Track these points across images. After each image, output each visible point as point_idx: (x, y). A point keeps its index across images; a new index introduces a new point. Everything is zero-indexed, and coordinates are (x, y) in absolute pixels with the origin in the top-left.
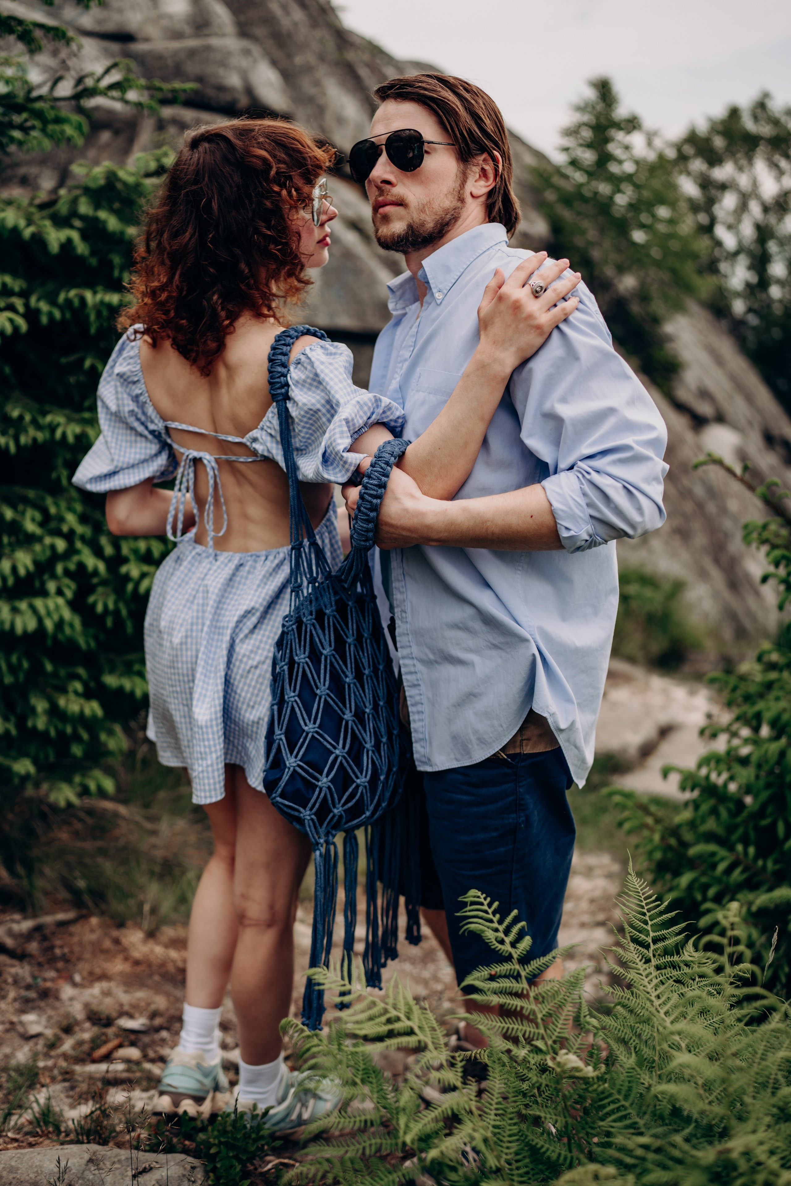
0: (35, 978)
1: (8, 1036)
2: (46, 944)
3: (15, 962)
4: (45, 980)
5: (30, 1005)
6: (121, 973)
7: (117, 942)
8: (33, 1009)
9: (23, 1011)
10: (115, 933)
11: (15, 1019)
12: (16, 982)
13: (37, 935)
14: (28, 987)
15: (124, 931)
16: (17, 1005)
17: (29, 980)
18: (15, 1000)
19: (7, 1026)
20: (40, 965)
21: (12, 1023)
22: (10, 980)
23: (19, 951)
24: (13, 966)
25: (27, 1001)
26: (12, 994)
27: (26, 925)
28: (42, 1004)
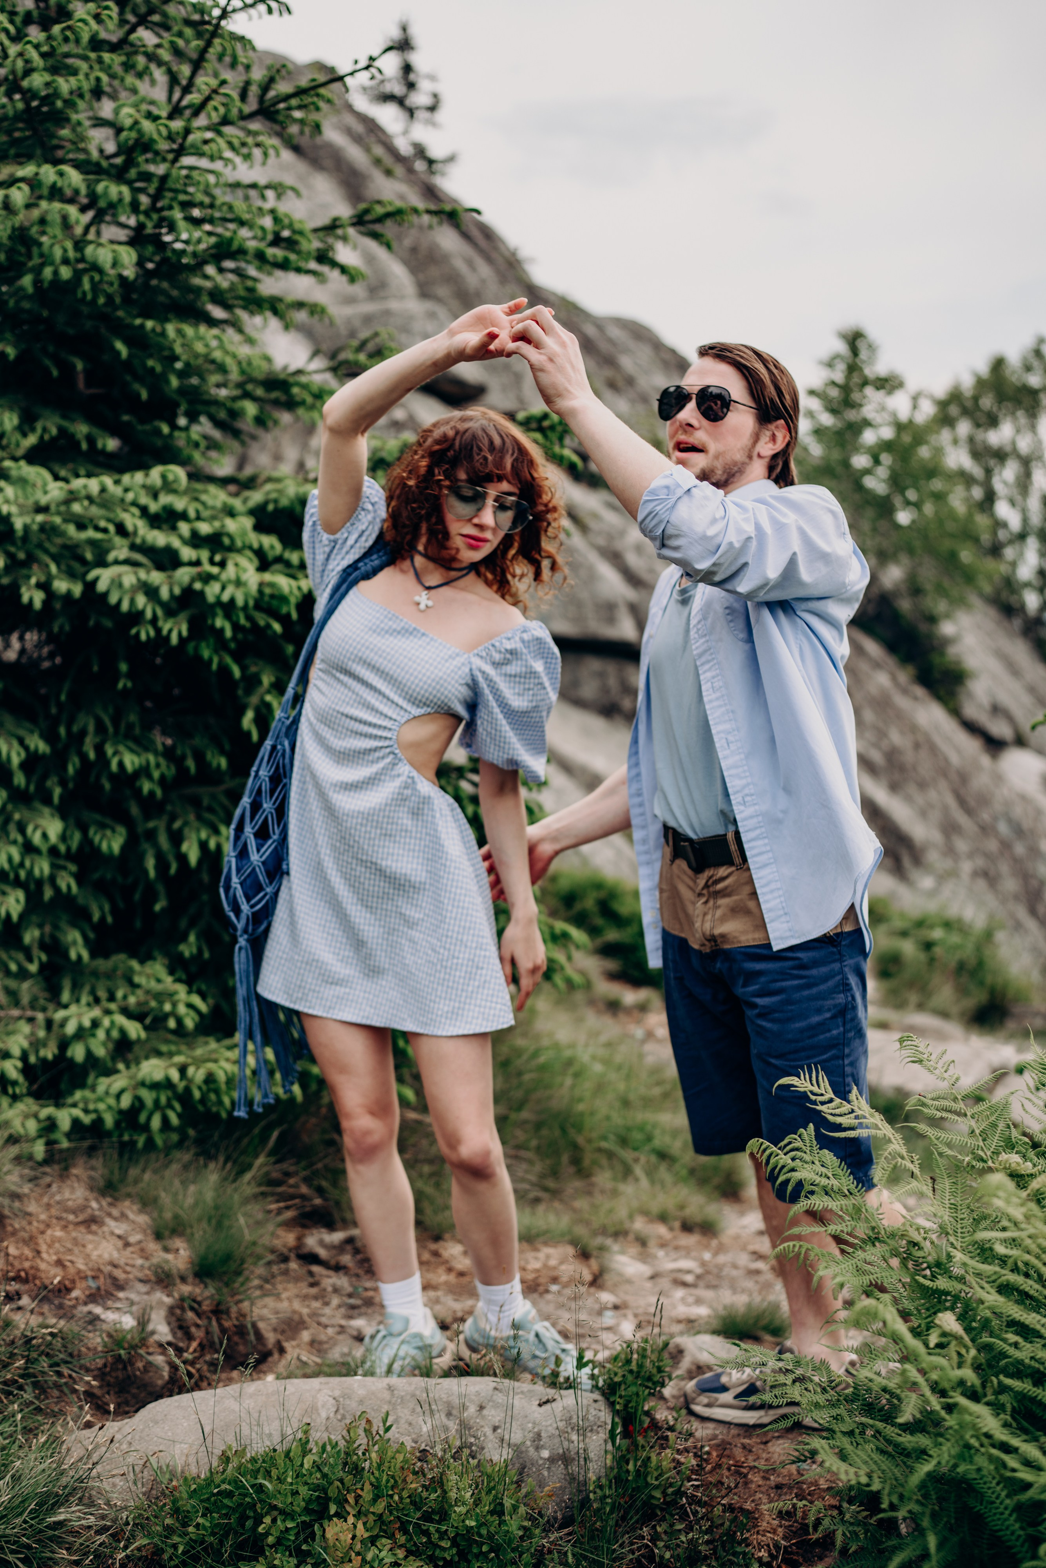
0: (355, 1288)
1: (341, 1337)
2: (359, 1257)
3: (331, 1273)
4: (366, 1289)
5: (356, 1311)
6: (446, 1283)
7: (436, 1254)
8: (360, 1315)
9: (351, 1317)
10: (433, 1246)
11: (343, 1322)
12: (336, 1290)
13: (349, 1247)
14: (350, 1296)
15: (441, 1243)
16: (343, 1310)
17: (350, 1289)
18: (339, 1306)
19: (337, 1329)
20: (357, 1276)
21: (341, 1326)
22: (330, 1289)
23: (333, 1262)
24: (329, 1277)
25: (353, 1307)
26: (335, 1301)
27: (337, 1237)
28: (370, 1311)
